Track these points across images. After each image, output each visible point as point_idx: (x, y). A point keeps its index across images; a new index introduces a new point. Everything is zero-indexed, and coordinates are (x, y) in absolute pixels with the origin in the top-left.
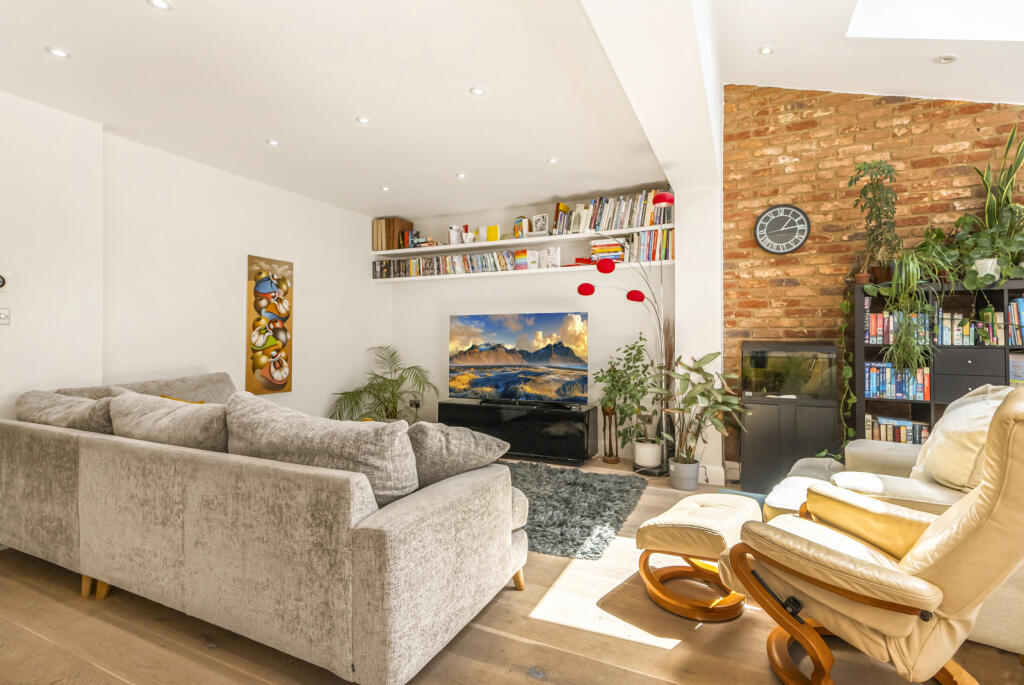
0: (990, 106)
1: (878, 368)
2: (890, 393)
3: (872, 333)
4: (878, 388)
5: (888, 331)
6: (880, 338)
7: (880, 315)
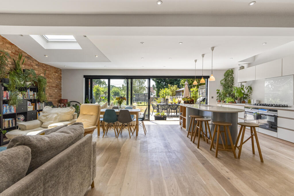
0: (14, 45)
1: (6, 106)
2: (8, 112)
3: (4, 97)
4: (6, 111)
5: (8, 96)
6: (6, 98)
7: (6, 92)
